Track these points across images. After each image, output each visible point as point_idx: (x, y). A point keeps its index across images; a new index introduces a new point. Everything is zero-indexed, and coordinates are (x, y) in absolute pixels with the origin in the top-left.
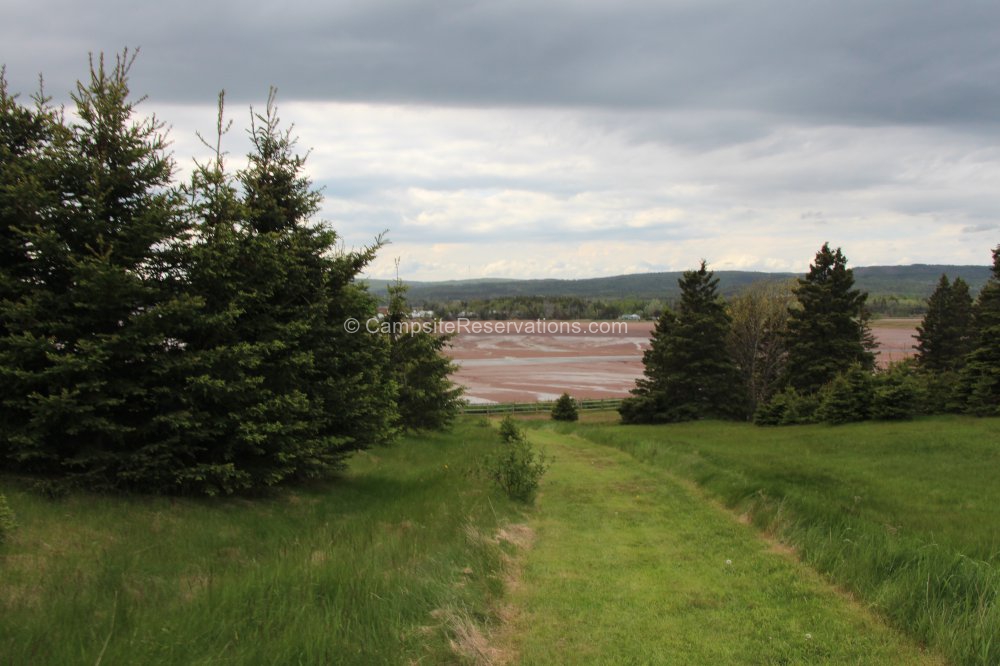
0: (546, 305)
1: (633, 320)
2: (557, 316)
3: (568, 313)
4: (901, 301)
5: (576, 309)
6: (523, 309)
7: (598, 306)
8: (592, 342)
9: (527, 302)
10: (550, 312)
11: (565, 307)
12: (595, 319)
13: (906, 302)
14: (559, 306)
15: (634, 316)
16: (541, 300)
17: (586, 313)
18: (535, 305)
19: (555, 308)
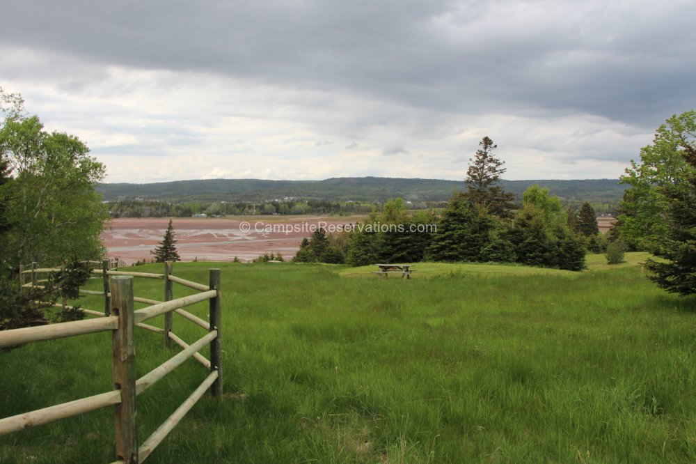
0: (144, 207)
1: (202, 217)
2: (151, 215)
3: (159, 213)
4: (362, 205)
5: (165, 210)
6: (129, 210)
7: (178, 208)
8: (185, 233)
9: (131, 205)
10: (147, 212)
11: (157, 209)
12: (178, 216)
13: (365, 205)
14: (153, 209)
15: (203, 214)
16: (140, 204)
17: (171, 213)
18: (136, 208)
19: (151, 210)
